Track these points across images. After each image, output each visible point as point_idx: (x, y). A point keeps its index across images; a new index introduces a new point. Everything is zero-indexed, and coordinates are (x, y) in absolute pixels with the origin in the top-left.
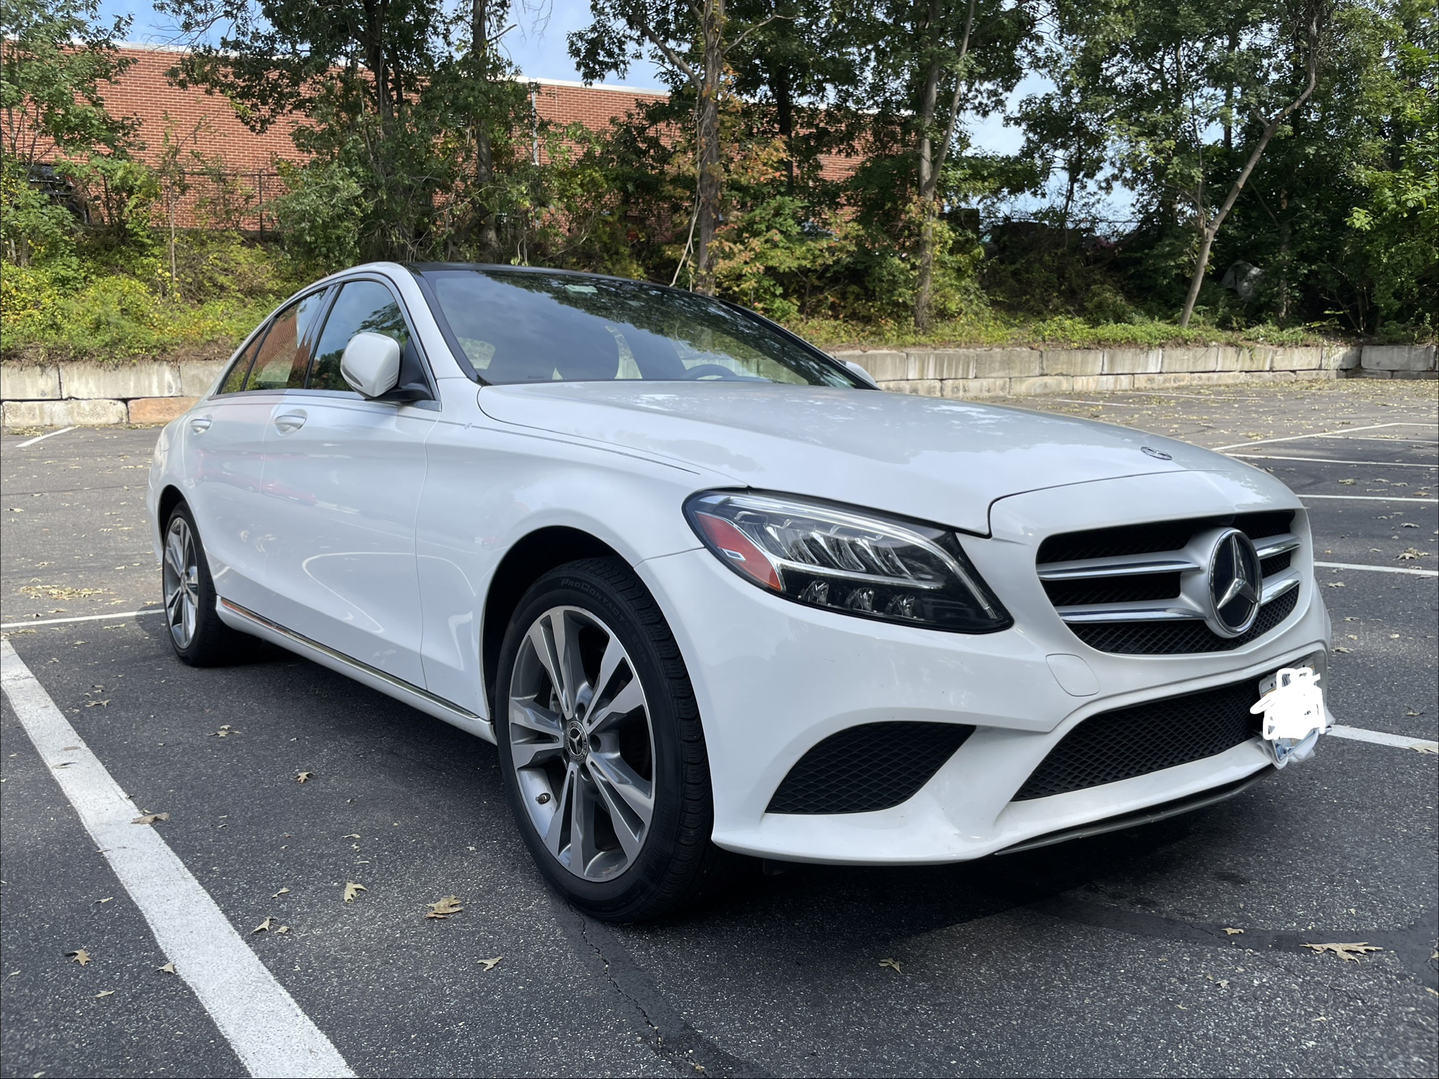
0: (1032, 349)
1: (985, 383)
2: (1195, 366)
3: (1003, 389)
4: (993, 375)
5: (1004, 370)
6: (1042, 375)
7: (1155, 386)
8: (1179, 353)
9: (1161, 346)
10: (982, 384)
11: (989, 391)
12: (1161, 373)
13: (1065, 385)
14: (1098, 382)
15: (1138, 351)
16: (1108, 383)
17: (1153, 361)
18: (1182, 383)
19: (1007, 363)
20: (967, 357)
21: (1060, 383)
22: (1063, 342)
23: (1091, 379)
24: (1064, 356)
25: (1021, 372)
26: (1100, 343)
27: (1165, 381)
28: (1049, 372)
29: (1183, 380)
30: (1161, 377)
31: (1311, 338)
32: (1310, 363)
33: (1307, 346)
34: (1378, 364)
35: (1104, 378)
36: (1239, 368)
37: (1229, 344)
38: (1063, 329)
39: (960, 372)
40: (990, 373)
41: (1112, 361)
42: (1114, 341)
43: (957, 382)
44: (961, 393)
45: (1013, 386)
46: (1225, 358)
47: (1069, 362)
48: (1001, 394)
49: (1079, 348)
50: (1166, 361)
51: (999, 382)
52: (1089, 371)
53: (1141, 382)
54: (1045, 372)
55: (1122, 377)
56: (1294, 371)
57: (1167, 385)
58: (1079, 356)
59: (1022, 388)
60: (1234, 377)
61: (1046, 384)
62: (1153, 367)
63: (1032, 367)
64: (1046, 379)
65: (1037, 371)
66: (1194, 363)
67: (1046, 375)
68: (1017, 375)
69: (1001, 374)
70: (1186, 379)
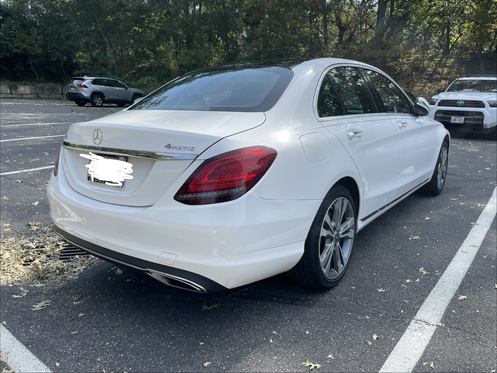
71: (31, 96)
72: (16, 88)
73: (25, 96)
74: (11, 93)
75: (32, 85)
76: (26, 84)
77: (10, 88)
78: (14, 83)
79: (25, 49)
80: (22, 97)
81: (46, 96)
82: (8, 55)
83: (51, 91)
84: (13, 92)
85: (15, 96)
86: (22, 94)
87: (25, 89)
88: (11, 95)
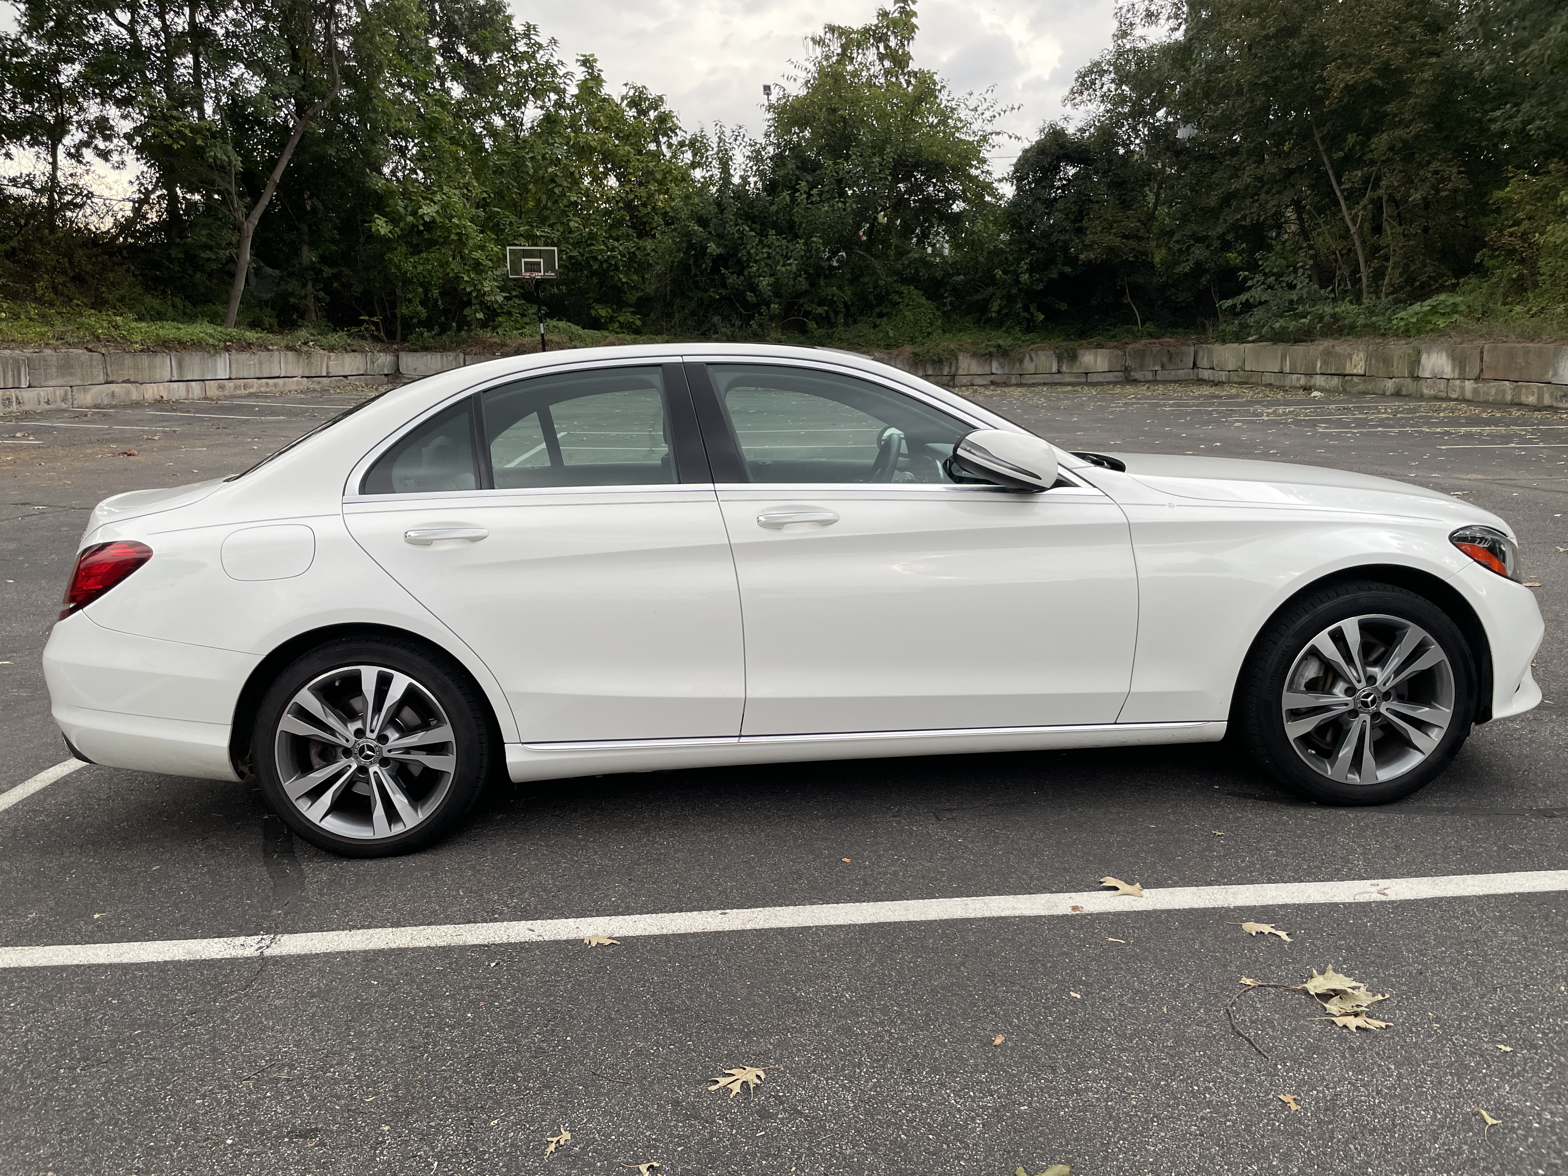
0: (90, 350)
1: (42, 392)
2: (261, 372)
3: (64, 400)
4: (50, 383)
5: (63, 376)
6: (107, 383)
7: (226, 393)
8: (244, 356)
9: (227, 349)
10: (39, 394)
11: (48, 403)
12: (230, 379)
13: (135, 393)
14: (169, 391)
15: (206, 355)
16: (179, 391)
17: (222, 366)
18: (252, 390)
19: (66, 367)
20: (16, 361)
21: (128, 392)
22: (123, 343)
23: (161, 386)
24: (128, 360)
25: (83, 379)
26: (165, 345)
27: (236, 387)
28: (115, 379)
29: (252, 387)
30: (230, 384)
31: (356, 343)
32: (358, 369)
33: (354, 351)
34: (415, 369)
35: (175, 385)
36: (300, 373)
37: (289, 348)
38: (117, 327)
39: (10, 379)
40: (46, 380)
41: (180, 366)
42: (180, 343)
43: (8, 392)
44: (14, 407)
45: (76, 395)
46: (286, 363)
47: (136, 367)
48: (64, 406)
49: (142, 351)
50: (234, 367)
51: (60, 392)
52: (158, 377)
53: (212, 390)
54: (110, 379)
55: (193, 383)
56: (345, 377)
57: (238, 392)
58: (145, 360)
59: (88, 397)
60: (298, 383)
61: (113, 392)
62: (222, 372)
63: (95, 373)
64: (113, 387)
65: (101, 379)
66: (260, 368)
67: (112, 382)
68: (79, 382)
69: (60, 381)
70: (256, 386)
71: (1111, 377)
72: (1073, 357)
73: (1092, 378)
74: (1059, 372)
75: (1116, 347)
76: (1100, 346)
77: (1060, 360)
78: (1071, 345)
79: (1111, 249)
80: (1086, 379)
81: (1149, 376)
82: (1068, 270)
83: (1165, 359)
84: (1064, 369)
85: (1068, 379)
86: (1087, 374)
87: (1096, 360)
88: (1058, 376)
